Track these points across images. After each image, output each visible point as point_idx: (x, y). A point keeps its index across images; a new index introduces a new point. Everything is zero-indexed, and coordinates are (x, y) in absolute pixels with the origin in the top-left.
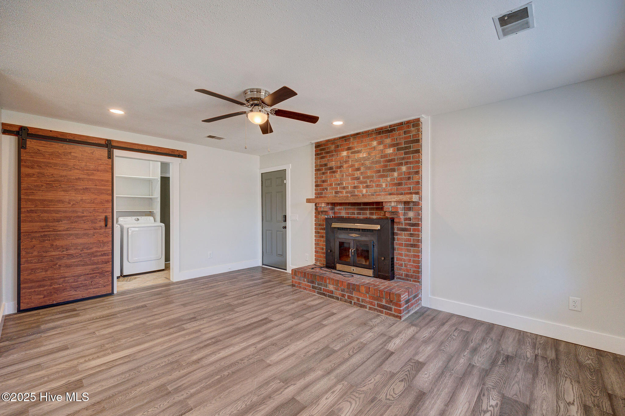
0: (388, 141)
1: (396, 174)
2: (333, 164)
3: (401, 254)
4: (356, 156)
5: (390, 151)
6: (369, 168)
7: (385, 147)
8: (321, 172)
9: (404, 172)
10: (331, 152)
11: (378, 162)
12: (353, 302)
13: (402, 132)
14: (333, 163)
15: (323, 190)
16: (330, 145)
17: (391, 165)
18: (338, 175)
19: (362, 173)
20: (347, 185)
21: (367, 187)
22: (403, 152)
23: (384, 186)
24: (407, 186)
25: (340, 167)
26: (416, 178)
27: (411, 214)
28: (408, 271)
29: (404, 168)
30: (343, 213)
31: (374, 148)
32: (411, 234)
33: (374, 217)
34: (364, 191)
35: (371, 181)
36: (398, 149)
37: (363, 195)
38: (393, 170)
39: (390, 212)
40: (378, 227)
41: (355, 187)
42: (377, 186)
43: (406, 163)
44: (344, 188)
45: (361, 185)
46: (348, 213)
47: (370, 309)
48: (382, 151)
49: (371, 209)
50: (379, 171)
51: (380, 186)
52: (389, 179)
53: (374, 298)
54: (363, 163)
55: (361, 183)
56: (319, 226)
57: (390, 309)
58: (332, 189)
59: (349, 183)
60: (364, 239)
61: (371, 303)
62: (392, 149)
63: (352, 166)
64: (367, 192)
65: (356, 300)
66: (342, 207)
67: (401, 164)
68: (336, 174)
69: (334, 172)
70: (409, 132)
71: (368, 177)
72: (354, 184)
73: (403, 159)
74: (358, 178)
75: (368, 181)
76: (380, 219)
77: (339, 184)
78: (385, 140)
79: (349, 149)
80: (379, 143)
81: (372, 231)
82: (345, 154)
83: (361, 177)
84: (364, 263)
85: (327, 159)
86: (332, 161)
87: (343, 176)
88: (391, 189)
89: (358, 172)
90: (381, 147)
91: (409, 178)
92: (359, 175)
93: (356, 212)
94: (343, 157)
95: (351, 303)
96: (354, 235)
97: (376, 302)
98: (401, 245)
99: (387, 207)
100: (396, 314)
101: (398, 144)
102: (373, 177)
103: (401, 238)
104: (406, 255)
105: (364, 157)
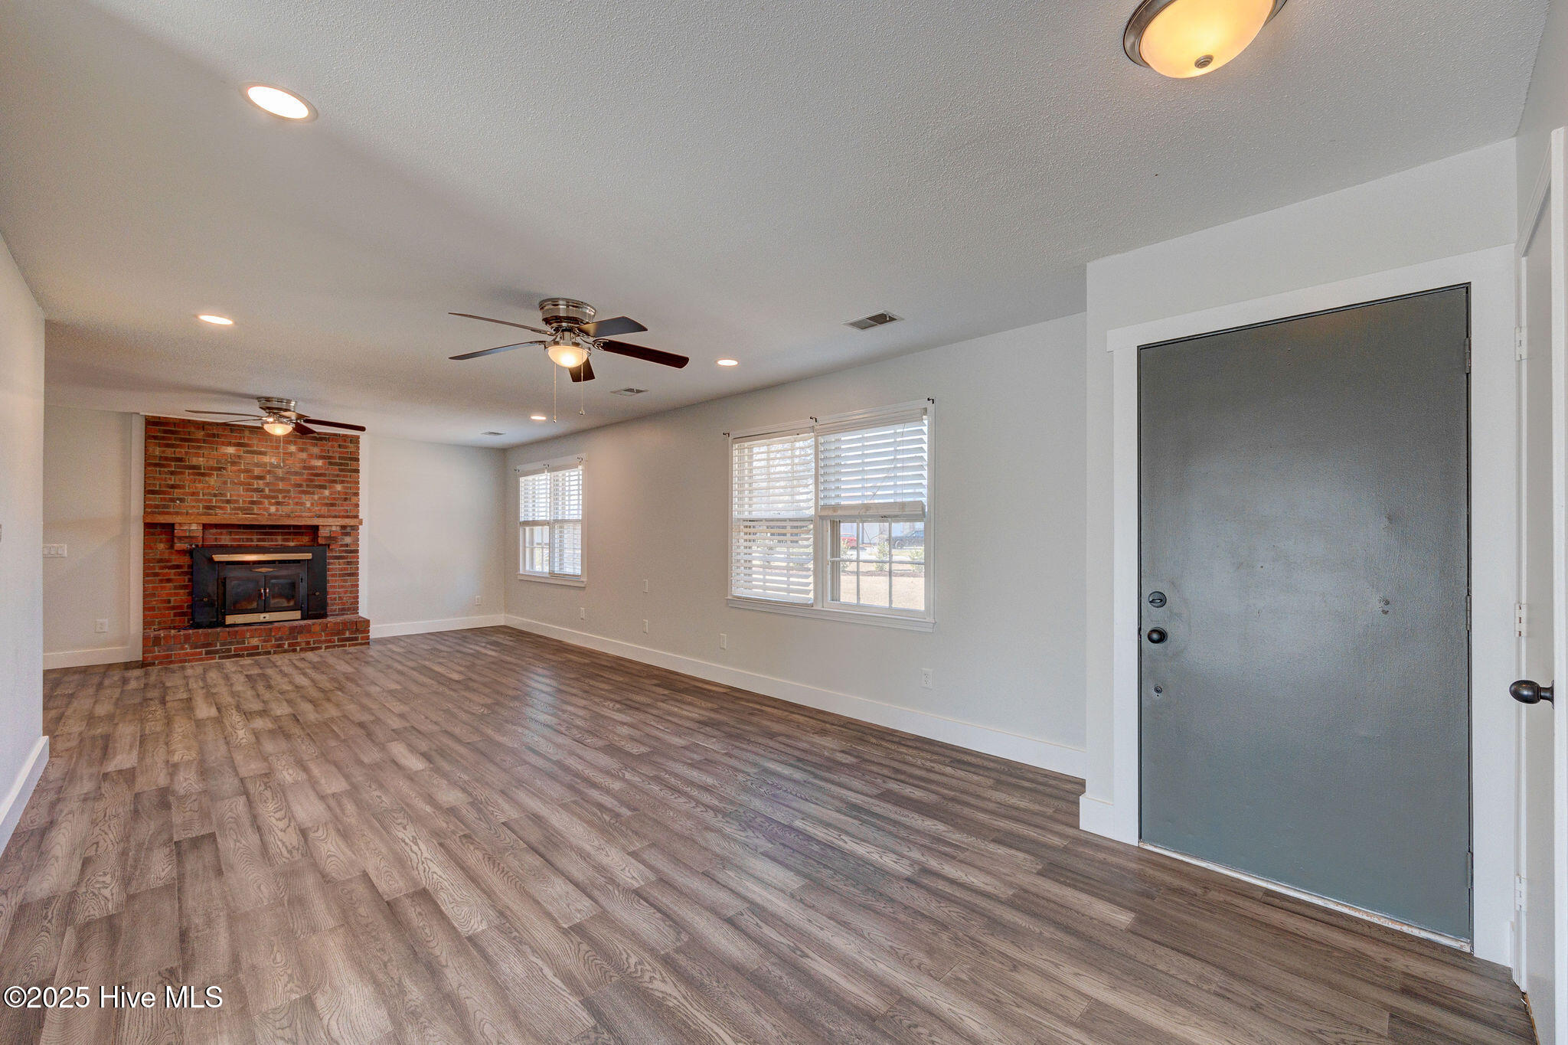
0: (316, 450)
1: (327, 493)
2: (200, 461)
3: (334, 587)
4: (256, 458)
5: (319, 463)
6: (282, 479)
7: (311, 456)
8: (166, 470)
9: (339, 491)
10: (198, 441)
11: (296, 473)
12: (298, 648)
13: (336, 444)
14: (201, 459)
15: (173, 500)
16: (193, 430)
17: (318, 481)
18: (212, 480)
19: (267, 484)
20: (235, 498)
21: (278, 503)
22: (337, 467)
23: (308, 505)
24: (342, 508)
25: (220, 469)
26: (354, 498)
27: (348, 540)
28: (344, 604)
29: (339, 487)
30: (226, 540)
31: (291, 454)
32: (348, 562)
33: (292, 544)
34: (273, 509)
35: (284, 497)
36: (331, 464)
37: (270, 515)
38: (324, 487)
39: (325, 537)
40: (308, 556)
41: (253, 503)
42: (297, 504)
43: (342, 482)
44: (228, 502)
45: (266, 501)
46: (234, 540)
47: (327, 648)
48: (304, 461)
49: (283, 534)
50: (300, 486)
51: (302, 504)
52: (316, 497)
53: (333, 634)
54: (269, 470)
55: (267, 497)
56: (158, 562)
57: (356, 639)
58: (198, 501)
59: (239, 496)
60: (284, 572)
61: (330, 641)
62: (321, 461)
63: (247, 471)
64: (277, 510)
65: (303, 645)
66: (224, 531)
67: (335, 482)
68: (207, 478)
69: (203, 475)
70: (346, 447)
71: (280, 491)
72: (252, 497)
73: (338, 476)
74: (257, 490)
75: (280, 496)
76: (301, 546)
77: (215, 495)
78: (311, 448)
79: (239, 445)
80: (302, 450)
81: (298, 561)
82: (231, 450)
83: (267, 490)
84: (285, 604)
85: (182, 450)
86: (197, 455)
87: (225, 483)
88: (320, 510)
89: (261, 482)
90: (304, 455)
91: (346, 499)
92: (262, 487)
93: (255, 537)
94: (225, 454)
95: (294, 651)
96: (264, 570)
97: (336, 638)
98: (333, 575)
99: (323, 532)
100: (363, 641)
101: (330, 457)
102: (289, 491)
103: (335, 567)
104: (342, 587)
105: (271, 464)
